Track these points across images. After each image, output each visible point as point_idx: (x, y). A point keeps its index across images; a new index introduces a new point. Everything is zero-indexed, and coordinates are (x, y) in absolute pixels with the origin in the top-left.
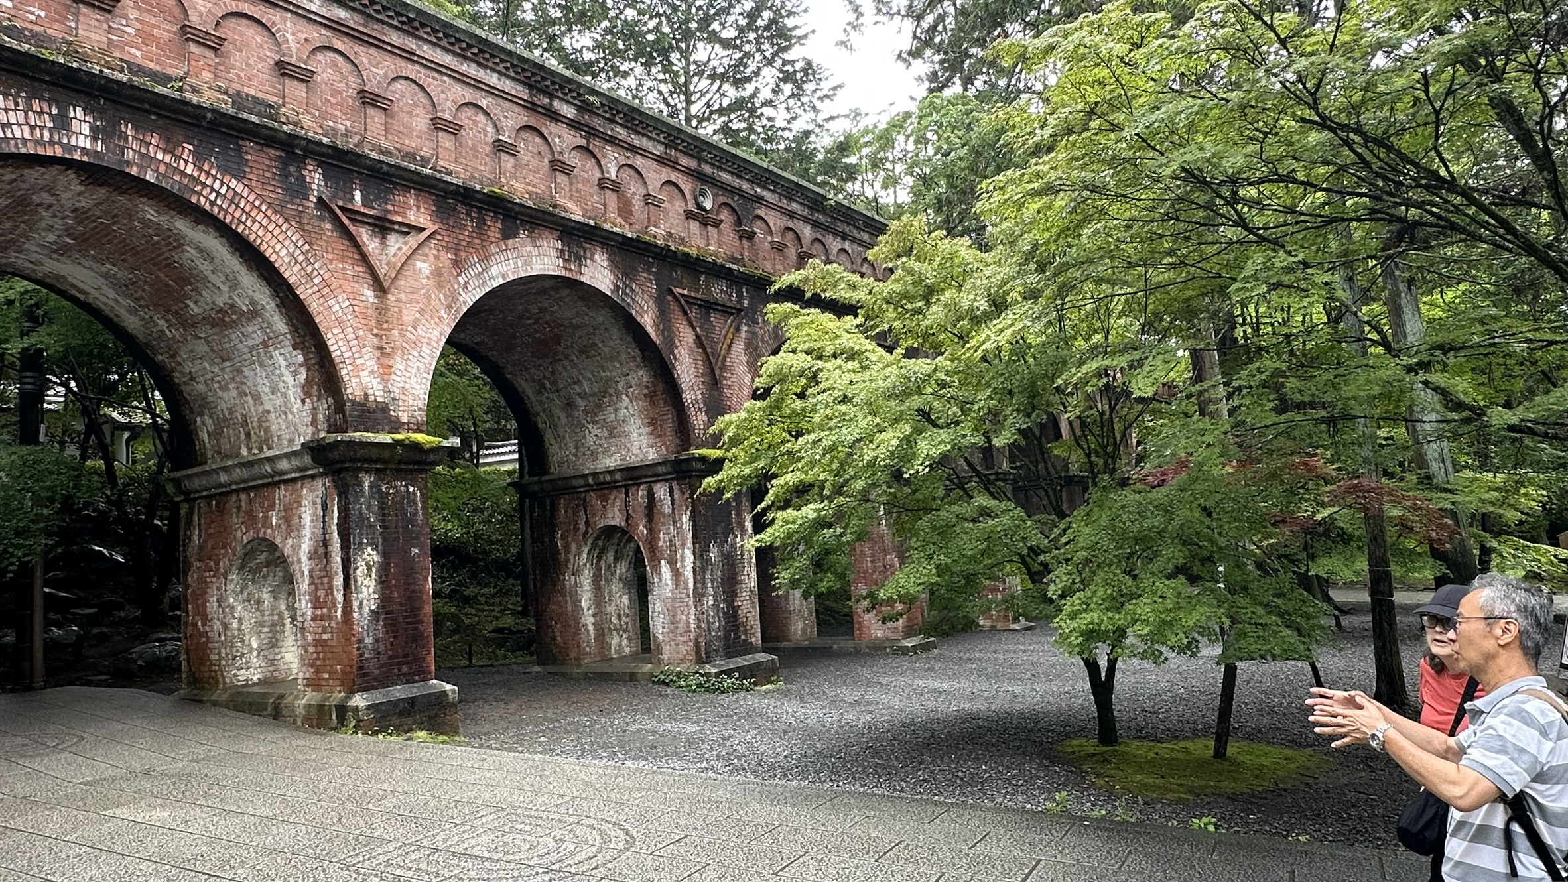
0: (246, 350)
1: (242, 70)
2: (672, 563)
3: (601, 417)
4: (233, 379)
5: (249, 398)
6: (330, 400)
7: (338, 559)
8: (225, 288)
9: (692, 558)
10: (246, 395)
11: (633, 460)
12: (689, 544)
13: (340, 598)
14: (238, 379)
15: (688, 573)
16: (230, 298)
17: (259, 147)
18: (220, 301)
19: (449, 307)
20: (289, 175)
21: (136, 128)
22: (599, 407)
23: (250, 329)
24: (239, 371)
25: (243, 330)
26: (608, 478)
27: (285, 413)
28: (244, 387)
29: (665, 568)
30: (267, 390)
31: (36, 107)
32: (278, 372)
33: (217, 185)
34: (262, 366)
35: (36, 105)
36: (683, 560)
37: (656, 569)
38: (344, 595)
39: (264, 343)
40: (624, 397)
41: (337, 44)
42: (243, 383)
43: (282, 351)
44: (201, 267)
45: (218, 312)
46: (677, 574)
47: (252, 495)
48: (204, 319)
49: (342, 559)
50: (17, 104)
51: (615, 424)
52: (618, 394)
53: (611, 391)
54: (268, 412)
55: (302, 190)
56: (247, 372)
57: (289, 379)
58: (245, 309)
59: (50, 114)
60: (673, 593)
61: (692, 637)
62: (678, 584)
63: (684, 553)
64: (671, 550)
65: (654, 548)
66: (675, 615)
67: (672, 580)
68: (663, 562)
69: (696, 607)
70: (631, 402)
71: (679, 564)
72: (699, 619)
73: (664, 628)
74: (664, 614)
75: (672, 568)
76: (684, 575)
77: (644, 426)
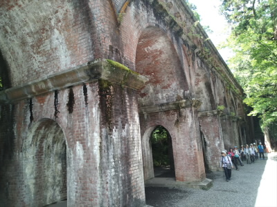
3: (42, 48)
9: (99, 139)
12: (97, 129)
15: (96, 150)
22: (40, 41)
36: (92, 140)
37: (73, 147)
40: (55, 30)
51: (50, 51)
52: (51, 29)
53: (47, 27)
60: (84, 166)
61: (98, 202)
62: (88, 159)
63: (93, 136)
64: (83, 133)
65: (72, 132)
66: (85, 183)
67: (84, 156)
68: (78, 142)
69: (101, 177)
70: (60, 33)
71: (89, 144)
72: (103, 188)
73: (76, 192)
74: (77, 182)
75: (84, 148)
76: (92, 152)
77: (69, 49)
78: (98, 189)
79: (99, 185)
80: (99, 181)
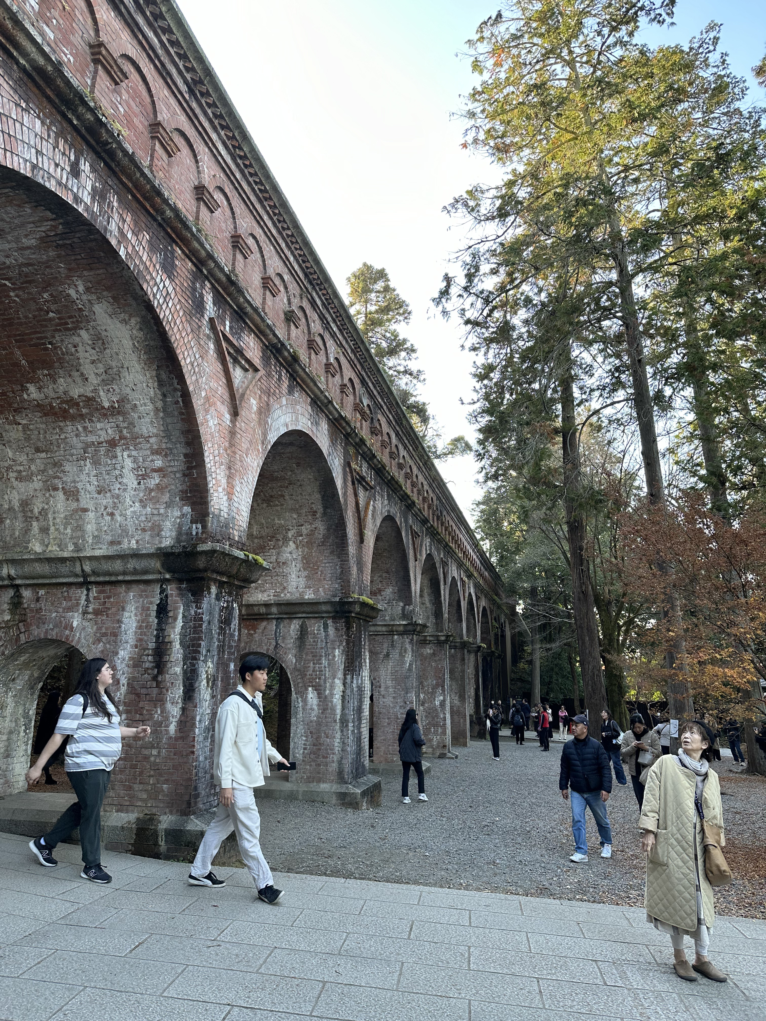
0: (80, 445)
1: (177, 183)
2: (319, 690)
4: (43, 471)
5: (60, 495)
6: (187, 509)
7: (178, 670)
8: (94, 380)
9: (342, 688)
10: (56, 489)
11: (286, 596)
12: (340, 675)
13: (175, 711)
14: (50, 472)
15: (337, 700)
16: (95, 390)
17: (183, 257)
18: (75, 392)
19: (263, 443)
20: (194, 289)
21: (120, 201)
23: (99, 426)
24: (57, 465)
25: (88, 424)
26: (263, 610)
27: (112, 514)
28: (56, 481)
29: (311, 695)
30: (92, 488)
31: (61, 147)
32: (117, 472)
33: (158, 280)
34: (96, 463)
35: (61, 143)
36: (332, 687)
37: (303, 694)
38: (183, 709)
39: (112, 444)
40: (291, 543)
41: (227, 191)
42: (59, 478)
43: (134, 453)
44: (81, 354)
45: (67, 402)
46: (324, 700)
47: (42, 592)
48: (38, 405)
49: (185, 672)
50: (49, 136)
52: (286, 540)
53: (280, 537)
54: (85, 510)
55: (199, 306)
56: (67, 467)
57: (130, 480)
58: (106, 405)
59: (69, 159)
60: (318, 717)
61: (335, 759)
62: (324, 710)
63: (333, 682)
64: (320, 679)
65: (303, 675)
66: (319, 737)
67: (318, 705)
68: (310, 689)
69: (342, 731)
70: (297, 548)
71: (327, 692)
72: (344, 743)
73: (305, 749)
74: (306, 737)
75: (319, 695)
76: (332, 702)
77: (304, 569)
78: (336, 744)
79: (338, 740)
80: (338, 735)
